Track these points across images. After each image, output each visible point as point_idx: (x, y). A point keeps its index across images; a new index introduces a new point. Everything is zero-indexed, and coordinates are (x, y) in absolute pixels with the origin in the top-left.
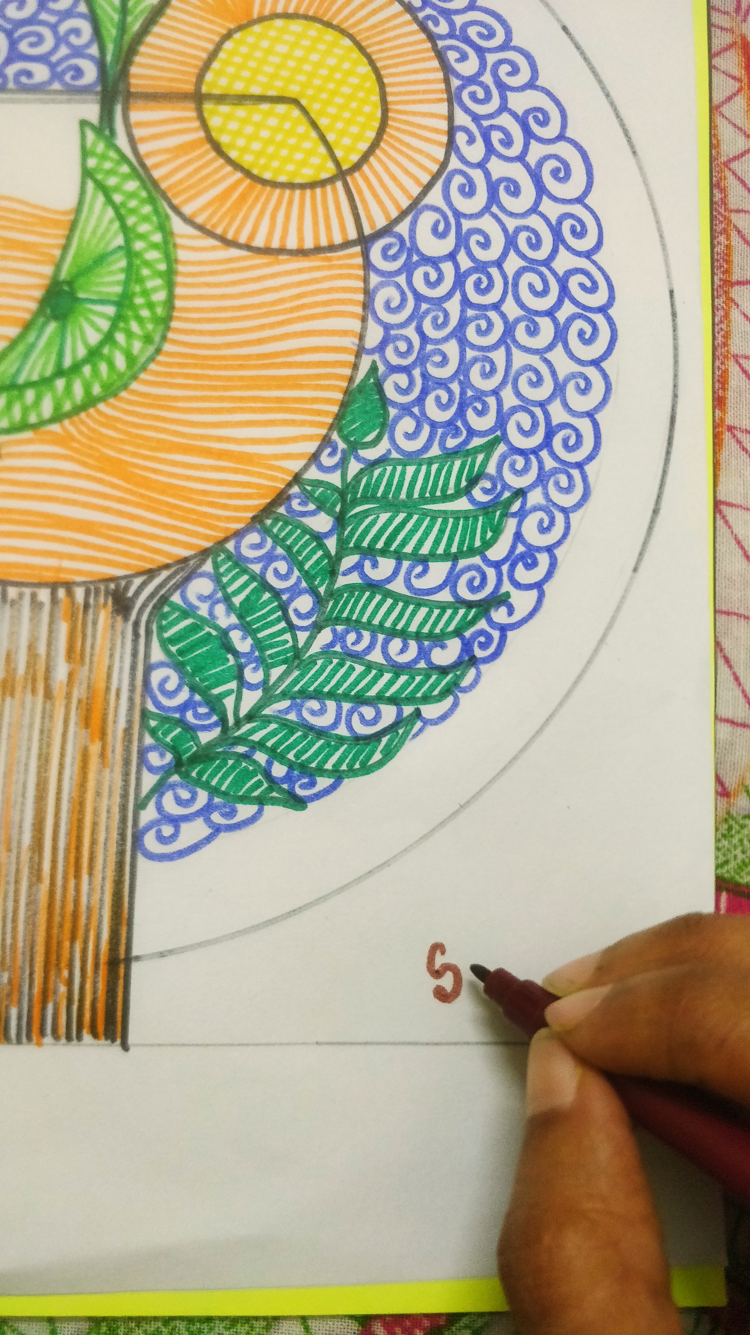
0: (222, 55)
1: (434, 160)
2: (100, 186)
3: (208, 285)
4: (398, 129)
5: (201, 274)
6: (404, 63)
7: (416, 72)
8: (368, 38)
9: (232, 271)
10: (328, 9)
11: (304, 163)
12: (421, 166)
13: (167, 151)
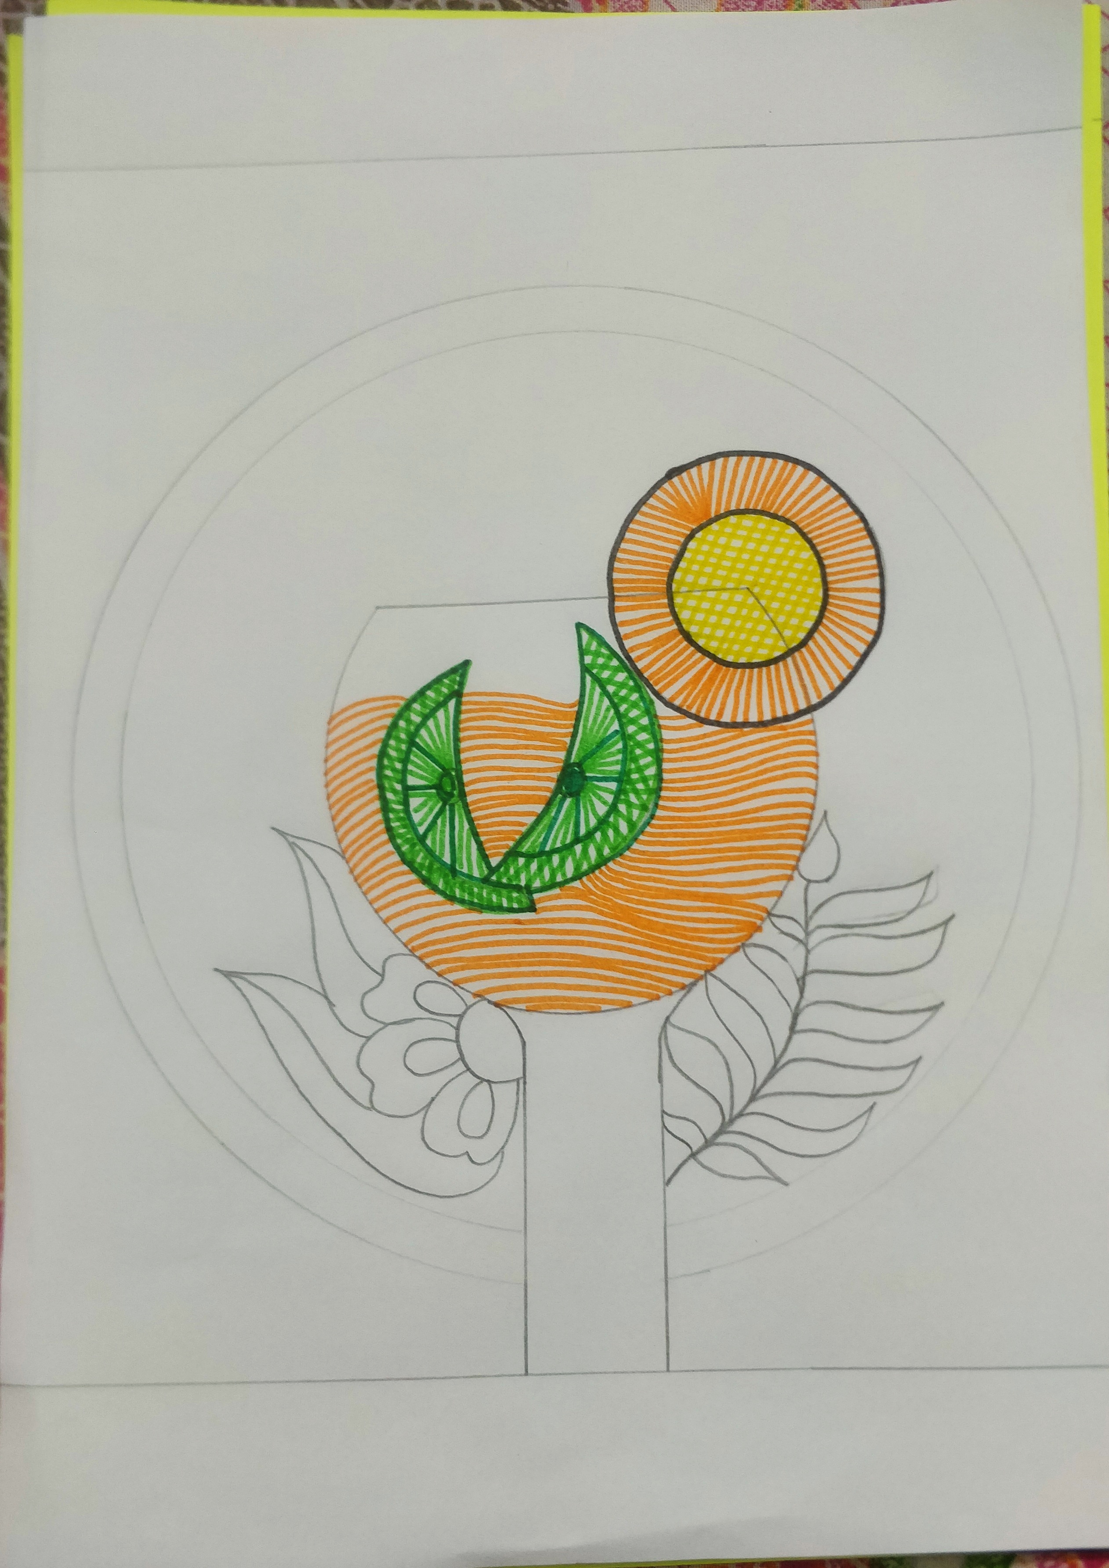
0: (687, 555)
1: (869, 631)
2: (596, 679)
3: (689, 759)
4: (837, 606)
5: (683, 750)
6: (840, 545)
7: (852, 551)
8: (809, 525)
9: (707, 745)
10: (773, 503)
11: (759, 645)
12: (858, 637)
13: (647, 644)
